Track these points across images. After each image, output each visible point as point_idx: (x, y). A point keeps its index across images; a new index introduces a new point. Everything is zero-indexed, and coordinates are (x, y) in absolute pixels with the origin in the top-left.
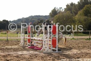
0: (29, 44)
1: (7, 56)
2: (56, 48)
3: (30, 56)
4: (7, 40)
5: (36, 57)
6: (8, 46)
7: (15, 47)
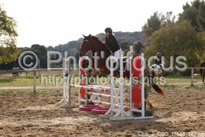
0: (83, 100)
1: (23, 129)
2: (141, 109)
3: (78, 128)
4: (35, 91)
5: (91, 129)
6: (34, 106)
7: (49, 109)
